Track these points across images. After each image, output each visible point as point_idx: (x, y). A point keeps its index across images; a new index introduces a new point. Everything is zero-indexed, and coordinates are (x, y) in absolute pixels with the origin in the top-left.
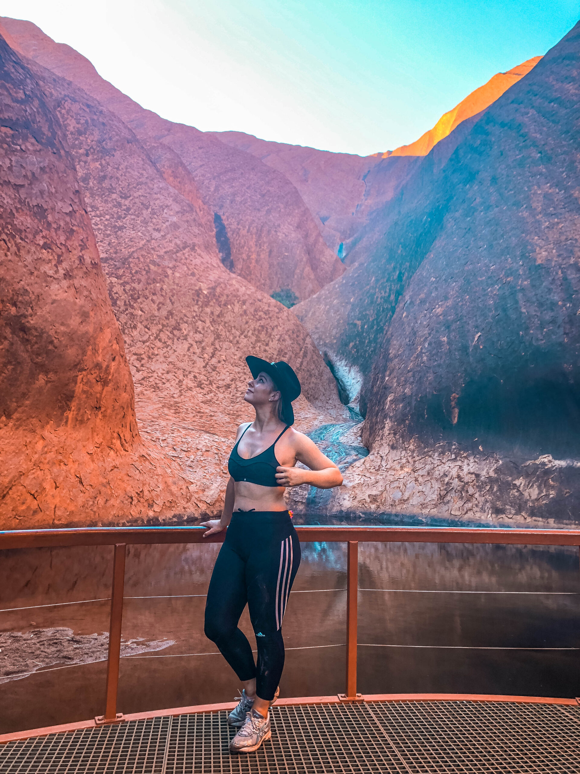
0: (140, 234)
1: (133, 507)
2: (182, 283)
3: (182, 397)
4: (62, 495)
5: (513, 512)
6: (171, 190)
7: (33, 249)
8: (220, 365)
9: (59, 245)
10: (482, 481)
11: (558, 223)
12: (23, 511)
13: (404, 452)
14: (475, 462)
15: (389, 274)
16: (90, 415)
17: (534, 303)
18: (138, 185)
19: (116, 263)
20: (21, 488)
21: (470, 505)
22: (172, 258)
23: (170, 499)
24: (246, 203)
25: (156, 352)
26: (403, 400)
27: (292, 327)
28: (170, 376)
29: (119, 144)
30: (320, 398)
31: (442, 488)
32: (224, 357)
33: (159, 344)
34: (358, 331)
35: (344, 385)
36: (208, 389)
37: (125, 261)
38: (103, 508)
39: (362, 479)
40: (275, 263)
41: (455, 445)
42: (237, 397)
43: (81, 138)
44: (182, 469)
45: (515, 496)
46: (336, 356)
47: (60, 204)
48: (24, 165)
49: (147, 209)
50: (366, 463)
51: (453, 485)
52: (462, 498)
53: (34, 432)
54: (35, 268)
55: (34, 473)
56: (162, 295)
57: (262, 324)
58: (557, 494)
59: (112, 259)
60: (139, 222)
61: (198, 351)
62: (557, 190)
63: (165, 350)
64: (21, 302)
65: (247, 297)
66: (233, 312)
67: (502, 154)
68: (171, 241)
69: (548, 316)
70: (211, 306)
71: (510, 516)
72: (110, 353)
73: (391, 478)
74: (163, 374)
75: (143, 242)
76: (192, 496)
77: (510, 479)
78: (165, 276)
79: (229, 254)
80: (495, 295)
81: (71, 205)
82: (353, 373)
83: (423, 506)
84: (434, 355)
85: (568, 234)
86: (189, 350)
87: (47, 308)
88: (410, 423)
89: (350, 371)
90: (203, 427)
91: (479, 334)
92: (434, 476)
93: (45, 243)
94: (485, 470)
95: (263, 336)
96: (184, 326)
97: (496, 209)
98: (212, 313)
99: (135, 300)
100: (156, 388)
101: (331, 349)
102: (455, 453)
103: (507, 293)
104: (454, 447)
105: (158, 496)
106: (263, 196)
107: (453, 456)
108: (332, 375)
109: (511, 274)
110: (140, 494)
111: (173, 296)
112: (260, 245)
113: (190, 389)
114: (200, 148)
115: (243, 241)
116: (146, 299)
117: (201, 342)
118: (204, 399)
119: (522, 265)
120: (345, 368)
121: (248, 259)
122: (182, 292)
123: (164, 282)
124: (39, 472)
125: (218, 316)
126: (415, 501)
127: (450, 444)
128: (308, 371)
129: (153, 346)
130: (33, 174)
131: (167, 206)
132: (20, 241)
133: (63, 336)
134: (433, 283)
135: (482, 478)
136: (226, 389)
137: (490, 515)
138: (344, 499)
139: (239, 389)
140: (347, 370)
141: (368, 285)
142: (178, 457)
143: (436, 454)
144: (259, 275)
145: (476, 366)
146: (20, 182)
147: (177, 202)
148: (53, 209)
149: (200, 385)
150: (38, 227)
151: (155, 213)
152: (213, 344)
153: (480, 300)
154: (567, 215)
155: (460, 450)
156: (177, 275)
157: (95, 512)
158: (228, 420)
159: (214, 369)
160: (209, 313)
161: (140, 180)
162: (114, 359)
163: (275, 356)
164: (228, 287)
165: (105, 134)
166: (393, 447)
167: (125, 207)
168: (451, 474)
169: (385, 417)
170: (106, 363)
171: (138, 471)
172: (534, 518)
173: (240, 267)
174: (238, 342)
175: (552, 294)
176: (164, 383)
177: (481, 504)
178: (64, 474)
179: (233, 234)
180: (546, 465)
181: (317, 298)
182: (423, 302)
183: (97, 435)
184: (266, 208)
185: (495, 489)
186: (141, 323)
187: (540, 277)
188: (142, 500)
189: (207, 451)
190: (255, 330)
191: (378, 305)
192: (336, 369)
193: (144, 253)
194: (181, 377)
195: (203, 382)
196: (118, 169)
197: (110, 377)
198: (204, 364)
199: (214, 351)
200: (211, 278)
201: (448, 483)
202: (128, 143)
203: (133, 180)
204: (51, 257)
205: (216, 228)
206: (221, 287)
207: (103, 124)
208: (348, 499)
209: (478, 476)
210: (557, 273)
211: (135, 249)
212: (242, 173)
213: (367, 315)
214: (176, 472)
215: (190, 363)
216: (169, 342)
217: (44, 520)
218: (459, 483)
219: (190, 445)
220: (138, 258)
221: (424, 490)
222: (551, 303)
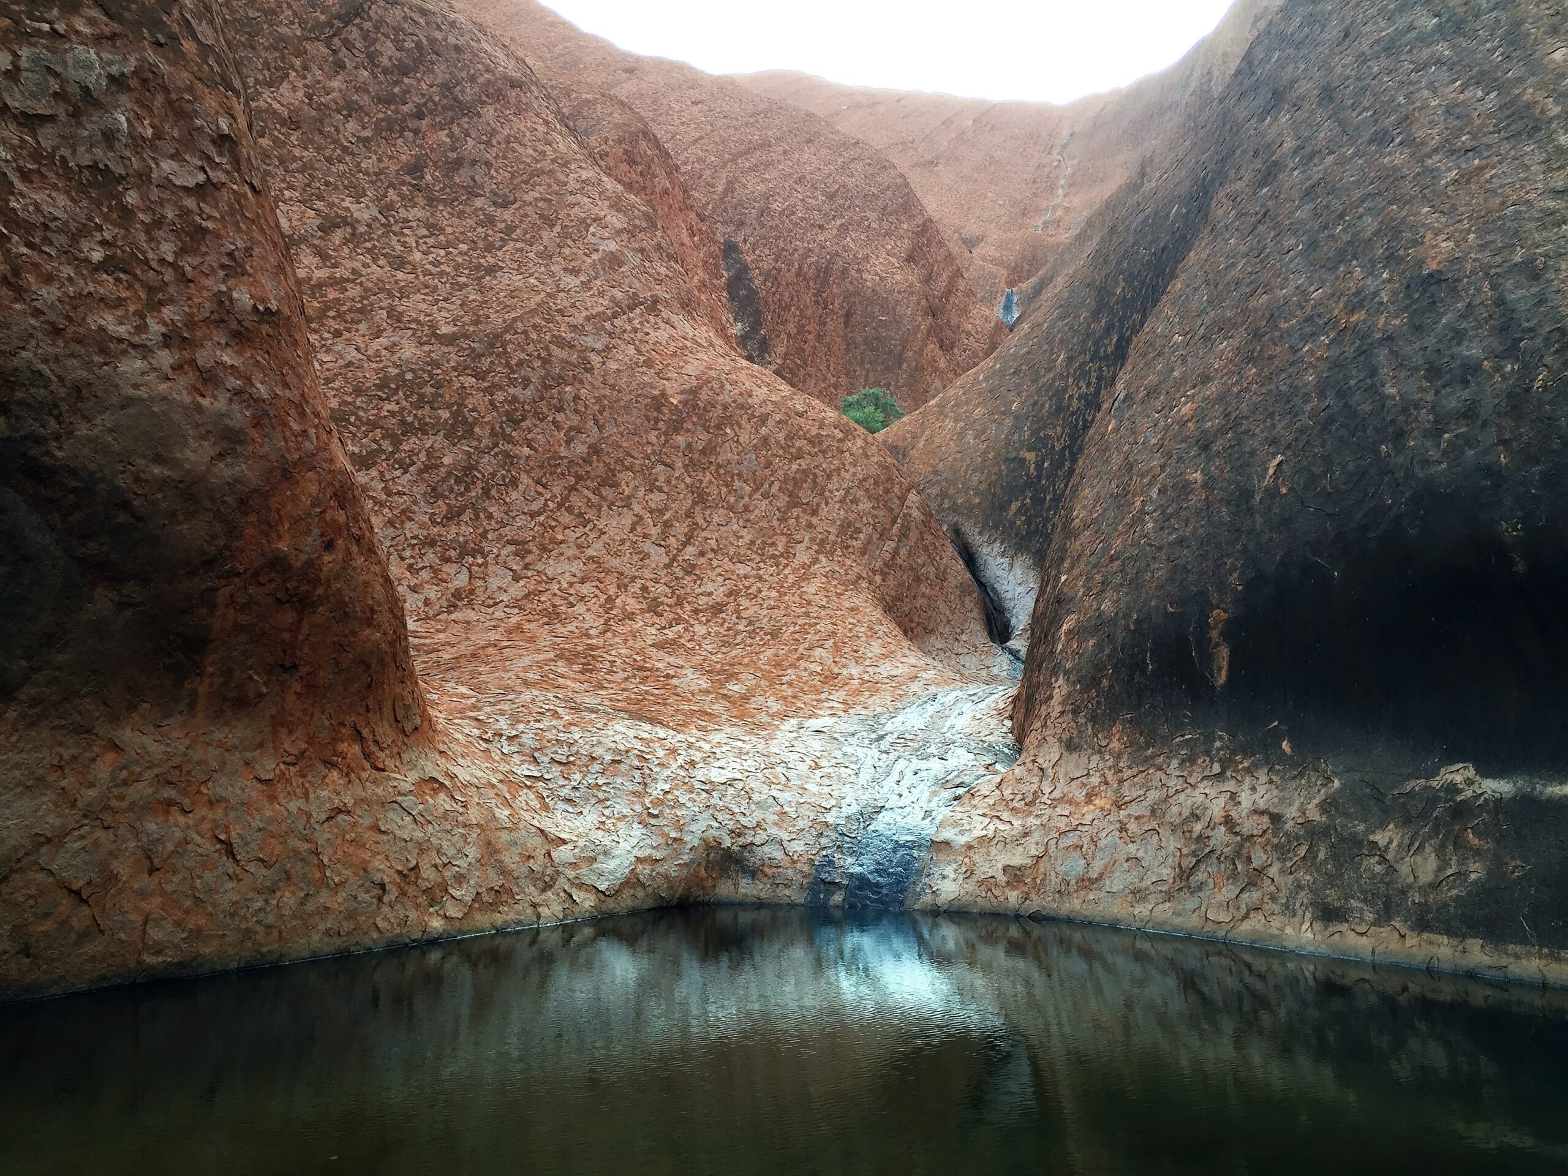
0: (532, 281)
1: (385, 909)
2: (622, 383)
3: (609, 635)
4: (169, 888)
5: (1370, 916)
6: (609, 183)
7: (68, 271)
8: (702, 560)
9: (154, 264)
10: (1287, 834)
11: (1481, 169)
12: (46, 934)
13: (1096, 758)
14: (1271, 782)
15: (1096, 343)
16: (266, 684)
17: (1417, 369)
18: (532, 176)
19: (476, 345)
20: (40, 877)
21: (1254, 896)
22: (603, 328)
23: (496, 881)
24: (793, 213)
25: (560, 537)
26: (1096, 629)
27: (874, 470)
28: (586, 589)
29: (491, 90)
30: (941, 629)
31: (1185, 851)
32: (713, 543)
33: (566, 518)
34: (1027, 475)
35: (1000, 599)
36: (672, 616)
37: (495, 341)
38: (294, 917)
39: (991, 827)
40: (859, 339)
41: (1221, 738)
42: (738, 633)
43: (406, 80)
44: (546, 808)
45: (1374, 876)
46: (980, 533)
47: (167, 166)
48: (58, 69)
49: (552, 226)
50: (1004, 786)
51: (1212, 842)
52: (1234, 876)
53: (89, 731)
54: (68, 318)
55: (82, 837)
56: (576, 411)
57: (804, 466)
58: (1489, 871)
59: (466, 336)
60: (532, 255)
61: (654, 531)
62: (1480, 93)
63: (580, 531)
64: (21, 403)
65: (770, 407)
66: (737, 442)
67: (1346, 35)
68: (601, 294)
69: (1453, 402)
70: (688, 430)
71: (1362, 929)
72: (316, 531)
73: (1062, 824)
74: (571, 584)
75: (538, 299)
76: (558, 873)
77: (1361, 828)
78: (586, 370)
79: (756, 326)
80: (1321, 358)
81: (202, 169)
82: (1018, 571)
83: (1138, 894)
84: (1171, 516)
85: (1508, 191)
86: (633, 529)
87: (107, 419)
88: (1111, 686)
89: (1011, 565)
90: (638, 702)
91: (1279, 458)
92: (1168, 819)
93: (107, 259)
94: (1297, 804)
95: (806, 495)
96: (625, 477)
97: (1330, 159)
98: (689, 446)
99: (516, 423)
100: (553, 616)
101: (969, 518)
102: (1220, 761)
103: (1350, 351)
104: (1218, 744)
105: (460, 879)
106: (831, 197)
107: (1216, 768)
108: (969, 575)
109: (1361, 305)
110: (409, 875)
111: (601, 412)
112: (825, 303)
113: (631, 616)
114: (694, 103)
115: (787, 294)
116: (542, 420)
117: (661, 512)
118: (661, 638)
119: (1389, 281)
120: (1000, 560)
121: (798, 333)
122: (622, 403)
123: (581, 382)
124: (99, 833)
125: (703, 452)
126: (1116, 882)
127: (1210, 738)
128: (912, 569)
129: (554, 523)
130: (86, 91)
131: (597, 219)
132: (25, 250)
133: (160, 490)
134: (1177, 347)
135: (1289, 826)
136: (715, 615)
137: (1304, 927)
138: (944, 877)
139: (744, 614)
140: (1006, 565)
141: (1050, 371)
142: (541, 778)
143: (1175, 763)
144: (823, 367)
145: (1271, 539)
146: (41, 108)
147: (619, 210)
148: (144, 178)
149: (654, 608)
150: (91, 219)
151: (567, 235)
152: (689, 515)
153: (1284, 376)
154: (1505, 147)
155: (1233, 753)
156: (613, 366)
157: (269, 927)
158: (704, 686)
159: (690, 569)
160: (683, 445)
161: (538, 166)
162: (329, 546)
163: (832, 537)
164: (728, 387)
165: (461, 70)
166: (1070, 746)
167: (503, 225)
168: (1209, 812)
169: (1054, 673)
170: (303, 557)
171: (408, 819)
172: (1425, 936)
173: (781, 350)
174: (746, 509)
175: (1465, 344)
176: (572, 605)
177: (1284, 893)
178: (178, 834)
179: (765, 281)
180: (1459, 791)
181: (937, 405)
182: (1152, 392)
183: (291, 732)
184: (838, 222)
185: (1322, 855)
186: (527, 472)
187: (1434, 303)
188: (411, 891)
189: (613, 761)
190: (785, 482)
191: (1072, 414)
192: (981, 562)
193: (538, 320)
194: (612, 590)
195: (663, 599)
196: (488, 143)
197: (320, 591)
198: (667, 561)
199: (692, 531)
200: (690, 369)
201: (1200, 837)
202: (512, 87)
203: (522, 167)
204: (124, 294)
205: (728, 270)
206: (712, 389)
207: (457, 49)
208: (952, 876)
209: (1276, 819)
210: (1479, 290)
211: (520, 312)
212: (785, 152)
213: (1047, 436)
214: (527, 816)
215: (636, 558)
216: (590, 515)
217: (113, 955)
218: (1228, 838)
219: (574, 749)
220: (525, 332)
221: (1140, 854)
222: (1463, 365)
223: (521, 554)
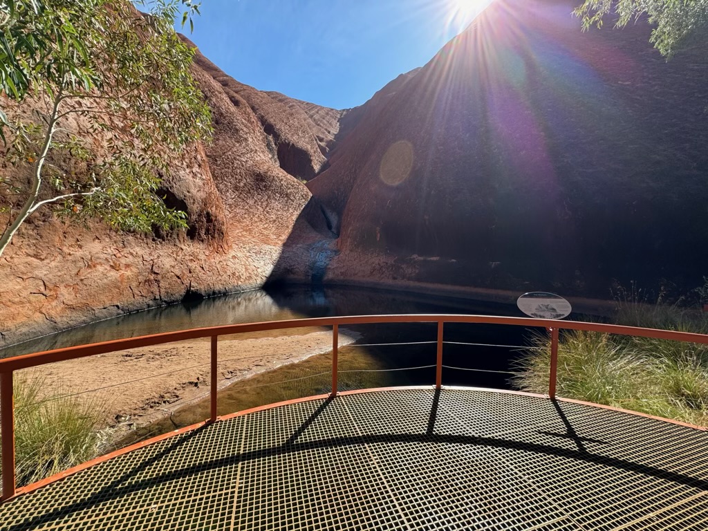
1: (231, 280)
2: (250, 169)
3: (253, 226)
4: (194, 276)
5: (401, 279)
10: (388, 266)
13: (356, 253)
14: (386, 257)
15: (350, 169)
16: (206, 237)
18: (225, 117)
20: (172, 273)
22: (245, 156)
25: (239, 204)
26: (356, 229)
30: (319, 227)
31: (371, 269)
32: (272, 207)
34: (336, 196)
35: (330, 222)
36: (265, 222)
39: (337, 265)
40: (297, 161)
41: (377, 250)
44: (254, 261)
45: (402, 272)
46: (326, 207)
50: (339, 258)
51: (376, 267)
52: (380, 273)
53: (177, 246)
56: (240, 175)
57: (291, 191)
58: (419, 271)
60: (227, 137)
63: (243, 203)
65: (283, 177)
66: (276, 185)
71: (399, 281)
73: (350, 265)
74: (243, 215)
76: (259, 274)
77: (400, 265)
78: (242, 166)
79: (274, 156)
84: (370, 209)
86: (255, 203)
88: (358, 240)
90: (263, 241)
92: (368, 264)
94: (390, 261)
95: (291, 197)
101: (324, 204)
102: (377, 254)
105: (242, 274)
108: (324, 216)
113: (257, 222)
114: (258, 99)
116: (233, 177)
117: (261, 199)
118: (264, 227)
123: (241, 169)
126: (360, 274)
129: (237, 201)
136: (274, 222)
137: (391, 281)
140: (331, 214)
142: (251, 256)
143: (370, 254)
145: (388, 215)
149: (261, 220)
151: (235, 133)
155: (379, 252)
156: (248, 165)
157: (212, 283)
159: (268, 212)
164: (274, 172)
168: (376, 262)
169: (348, 237)
170: (212, 212)
171: (232, 263)
172: (409, 281)
174: (279, 200)
176: (244, 219)
177: (388, 275)
178: (194, 266)
180: (415, 259)
181: (317, 179)
183: (210, 246)
185: (394, 269)
186: (230, 189)
188: (234, 276)
191: (345, 184)
192: (326, 213)
194: (252, 216)
197: (215, 219)
198: (263, 210)
199: (268, 204)
200: (265, 167)
204: (178, 156)
205: (267, 142)
206: (270, 172)
208: (331, 274)
209: (387, 263)
213: (340, 188)
214: (251, 263)
215: (256, 209)
216: (245, 199)
218: (379, 267)
219: (257, 250)
220: (227, 156)
221: (364, 269)
223: (231, 207)
